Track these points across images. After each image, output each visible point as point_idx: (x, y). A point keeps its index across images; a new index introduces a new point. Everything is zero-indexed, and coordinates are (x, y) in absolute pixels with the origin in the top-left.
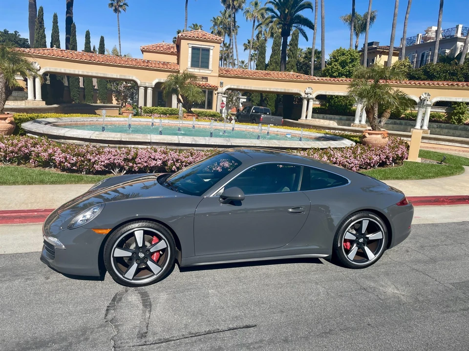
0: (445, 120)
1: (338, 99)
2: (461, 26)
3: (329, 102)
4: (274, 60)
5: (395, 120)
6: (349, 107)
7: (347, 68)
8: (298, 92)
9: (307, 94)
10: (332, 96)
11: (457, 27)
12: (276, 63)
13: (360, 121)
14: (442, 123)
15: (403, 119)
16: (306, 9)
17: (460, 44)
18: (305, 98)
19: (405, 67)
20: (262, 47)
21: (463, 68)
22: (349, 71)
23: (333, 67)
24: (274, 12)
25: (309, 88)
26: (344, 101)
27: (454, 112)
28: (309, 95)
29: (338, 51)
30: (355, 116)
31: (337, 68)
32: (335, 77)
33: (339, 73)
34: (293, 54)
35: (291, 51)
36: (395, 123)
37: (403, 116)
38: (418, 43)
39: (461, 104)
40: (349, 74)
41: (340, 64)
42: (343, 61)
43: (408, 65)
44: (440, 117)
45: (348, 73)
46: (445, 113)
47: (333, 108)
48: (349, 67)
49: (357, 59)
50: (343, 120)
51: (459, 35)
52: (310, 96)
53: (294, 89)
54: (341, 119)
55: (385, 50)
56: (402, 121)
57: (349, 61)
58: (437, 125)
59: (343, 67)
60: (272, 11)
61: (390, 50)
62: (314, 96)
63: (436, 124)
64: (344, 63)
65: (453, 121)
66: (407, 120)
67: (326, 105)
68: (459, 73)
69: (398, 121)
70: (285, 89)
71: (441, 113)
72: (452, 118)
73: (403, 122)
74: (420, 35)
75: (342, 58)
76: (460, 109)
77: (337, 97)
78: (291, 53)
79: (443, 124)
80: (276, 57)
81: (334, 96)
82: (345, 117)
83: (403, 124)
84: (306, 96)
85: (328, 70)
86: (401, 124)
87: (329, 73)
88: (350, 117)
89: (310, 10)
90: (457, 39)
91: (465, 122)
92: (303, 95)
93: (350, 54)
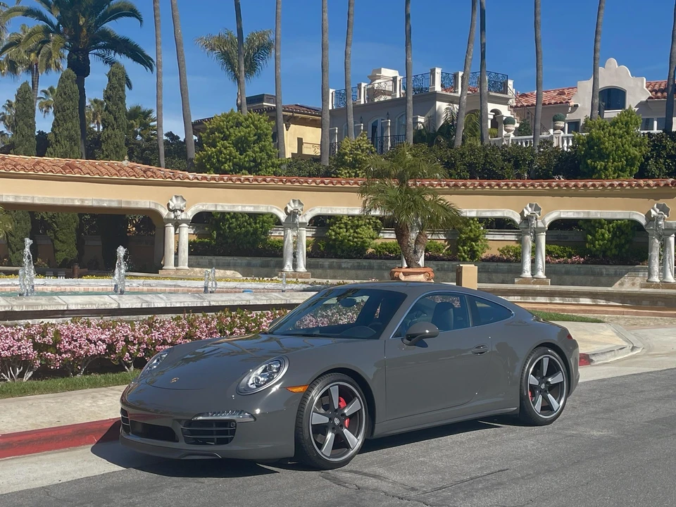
0: (448, 255)
1: (237, 220)
2: (438, 71)
3: (218, 228)
4: (66, 133)
5: (359, 261)
6: (263, 237)
7: (250, 153)
8: (152, 206)
9: (174, 211)
10: (223, 214)
11: (433, 72)
12: (71, 138)
13: (295, 266)
14: (444, 260)
15: (372, 256)
16: (124, 19)
17: (442, 106)
18: (169, 220)
19: (362, 151)
20: (25, 100)
21: (464, 154)
22: (254, 161)
23: (221, 152)
24: (45, 20)
25: (176, 197)
26: (250, 224)
27: (461, 238)
28: (179, 212)
29: (227, 116)
30: (281, 256)
31: (230, 154)
32: (225, 172)
33: (234, 164)
34: (115, 119)
35: (110, 112)
36: (359, 267)
37: (370, 250)
38: (362, 102)
39: (471, 221)
40: (256, 166)
41: (235, 144)
42: (240, 138)
43: (367, 148)
44: (438, 249)
45: (252, 164)
46: (445, 241)
47: (230, 241)
48: (254, 152)
49: (266, 135)
50: (254, 266)
51: (438, 88)
52: (182, 216)
53: (143, 201)
54: (249, 265)
55: (295, 115)
56: (372, 261)
57: (253, 138)
58: (437, 265)
59: (242, 151)
60: (40, 16)
61: (324, 116)
62: (189, 214)
63: (435, 262)
64: (242, 143)
65: (463, 257)
66: (381, 258)
67: (210, 236)
68: (458, 163)
69: (365, 262)
70: (120, 202)
71: (439, 242)
72: (458, 250)
73: (375, 262)
74: (363, 85)
75: (238, 133)
76: (471, 231)
77: (235, 215)
78: (111, 117)
79: (447, 263)
80: (70, 125)
81: (229, 213)
82: (257, 261)
83: (376, 267)
84: (172, 216)
85: (210, 157)
86: (370, 268)
87: (212, 165)
88: (269, 259)
89: (134, 20)
90: (435, 97)
91: (483, 257)
92: (164, 212)
93: (253, 123)
